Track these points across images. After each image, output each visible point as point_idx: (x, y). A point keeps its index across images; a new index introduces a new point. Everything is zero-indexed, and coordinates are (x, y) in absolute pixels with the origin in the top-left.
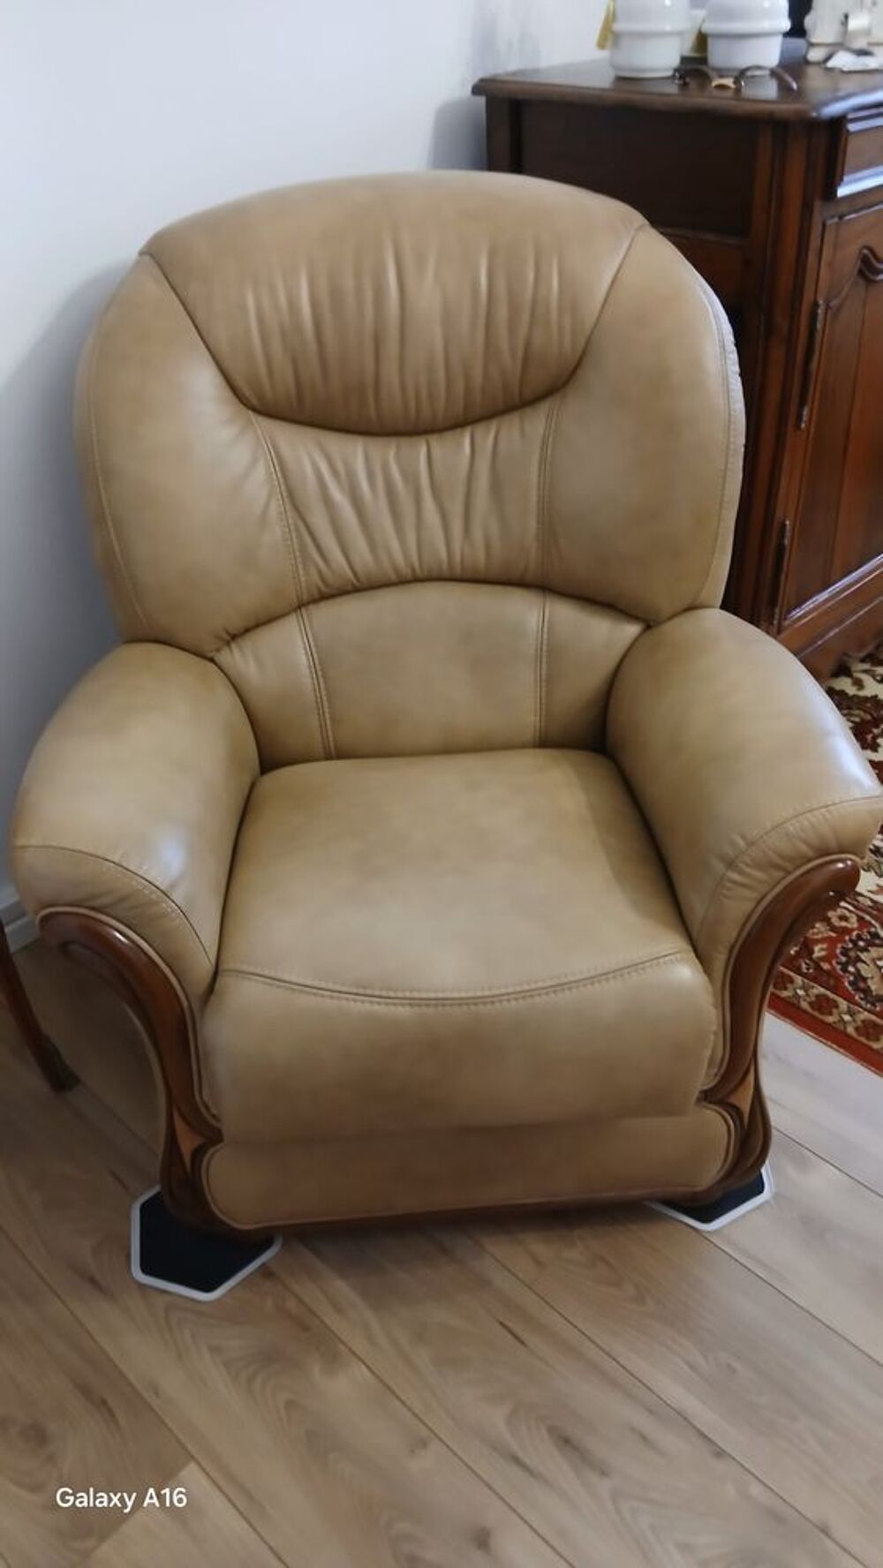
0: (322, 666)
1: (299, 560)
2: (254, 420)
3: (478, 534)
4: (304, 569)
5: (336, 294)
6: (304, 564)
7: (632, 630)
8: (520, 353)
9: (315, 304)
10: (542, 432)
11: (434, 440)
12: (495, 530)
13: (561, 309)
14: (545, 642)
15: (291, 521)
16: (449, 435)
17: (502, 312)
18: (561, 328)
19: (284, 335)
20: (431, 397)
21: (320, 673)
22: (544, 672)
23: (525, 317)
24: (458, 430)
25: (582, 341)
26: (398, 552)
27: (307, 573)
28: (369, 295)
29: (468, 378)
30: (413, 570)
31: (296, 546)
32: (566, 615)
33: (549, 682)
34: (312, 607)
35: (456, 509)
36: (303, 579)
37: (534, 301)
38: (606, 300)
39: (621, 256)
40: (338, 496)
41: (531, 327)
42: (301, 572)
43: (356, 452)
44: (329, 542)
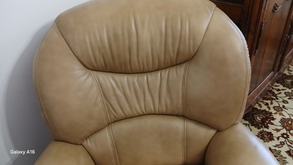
0: (116, 144)
1: (108, 113)
2: (91, 73)
3: (163, 103)
4: (109, 115)
5: (116, 36)
6: (109, 113)
7: (212, 132)
8: (176, 52)
9: (109, 39)
10: (183, 74)
11: (149, 74)
12: (169, 102)
13: (189, 39)
14: (185, 135)
15: (104, 102)
16: (153, 73)
17: (170, 40)
18: (189, 44)
19: (99, 49)
20: (147, 65)
21: (115, 147)
22: (185, 144)
23: (178, 41)
24: (157, 72)
25: (196, 49)
26: (138, 108)
27: (110, 116)
28: (126, 36)
29: (159, 59)
30: (143, 113)
31: (107, 109)
32: (192, 126)
33: (187, 148)
34: (112, 124)
35: (156, 96)
36: (109, 118)
37: (181, 37)
38: (205, 35)
39: (209, 19)
40: (119, 93)
41: (180, 44)
42: (108, 116)
43: (124, 79)
44: (117, 107)
